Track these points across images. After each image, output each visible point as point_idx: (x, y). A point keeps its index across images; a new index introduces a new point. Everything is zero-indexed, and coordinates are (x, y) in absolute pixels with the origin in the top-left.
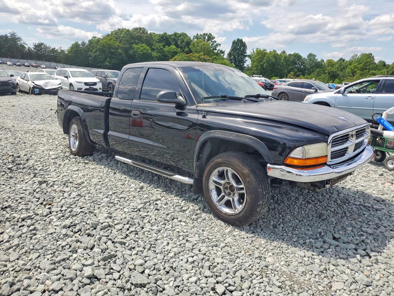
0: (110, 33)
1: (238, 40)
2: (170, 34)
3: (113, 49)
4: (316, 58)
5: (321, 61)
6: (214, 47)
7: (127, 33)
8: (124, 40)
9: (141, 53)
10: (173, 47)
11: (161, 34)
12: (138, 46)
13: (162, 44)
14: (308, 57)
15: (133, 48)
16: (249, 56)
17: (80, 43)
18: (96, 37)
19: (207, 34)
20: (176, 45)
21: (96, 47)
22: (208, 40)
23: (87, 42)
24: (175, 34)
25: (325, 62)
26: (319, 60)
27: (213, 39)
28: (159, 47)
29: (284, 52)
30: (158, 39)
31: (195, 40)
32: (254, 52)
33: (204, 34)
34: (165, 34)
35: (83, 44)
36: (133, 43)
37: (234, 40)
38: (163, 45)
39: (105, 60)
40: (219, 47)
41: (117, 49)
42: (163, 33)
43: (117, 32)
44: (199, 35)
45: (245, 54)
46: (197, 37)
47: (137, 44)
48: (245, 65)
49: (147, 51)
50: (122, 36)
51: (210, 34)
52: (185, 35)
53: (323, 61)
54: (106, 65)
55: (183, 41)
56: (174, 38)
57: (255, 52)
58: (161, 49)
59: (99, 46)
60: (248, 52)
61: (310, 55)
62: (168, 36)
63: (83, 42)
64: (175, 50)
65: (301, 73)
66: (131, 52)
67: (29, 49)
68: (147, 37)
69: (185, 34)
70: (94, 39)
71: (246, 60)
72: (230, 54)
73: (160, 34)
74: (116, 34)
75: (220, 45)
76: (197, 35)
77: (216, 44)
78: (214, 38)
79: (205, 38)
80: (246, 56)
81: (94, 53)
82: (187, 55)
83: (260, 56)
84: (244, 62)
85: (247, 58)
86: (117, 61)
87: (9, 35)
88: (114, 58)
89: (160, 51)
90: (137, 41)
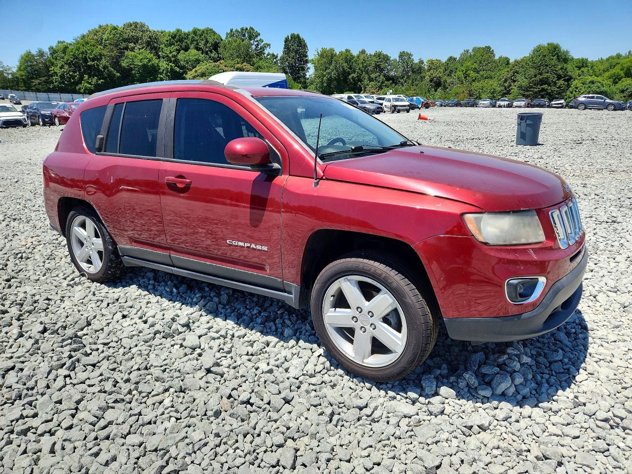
1: (293, 36)
2: (186, 31)
4: (412, 58)
5: (420, 62)
6: (261, 48)
7: (113, 32)
8: (110, 44)
9: (140, 64)
10: (193, 52)
11: (172, 31)
12: (133, 53)
13: (175, 48)
14: (400, 57)
15: (127, 57)
16: (312, 62)
19: (247, 29)
20: (198, 49)
24: (195, 31)
25: (425, 63)
26: (416, 61)
27: (257, 36)
28: (171, 53)
29: (363, 52)
30: (167, 41)
31: (228, 39)
33: (242, 29)
34: (179, 31)
35: (41, 54)
36: (125, 49)
37: (286, 36)
38: (177, 50)
39: (81, 79)
40: (268, 48)
41: (99, 60)
42: (175, 30)
43: (97, 31)
44: (234, 30)
45: (307, 59)
46: (231, 34)
47: (132, 49)
48: (308, 75)
49: (150, 61)
50: (105, 37)
51: (251, 28)
53: (422, 62)
55: (207, 42)
56: (193, 37)
57: (320, 53)
58: (174, 56)
59: (66, 57)
61: (402, 55)
62: (183, 35)
63: (40, 51)
64: (196, 57)
65: (391, 81)
66: (124, 64)
68: (150, 37)
69: (211, 30)
71: (309, 68)
73: (170, 33)
75: (269, 45)
76: (231, 31)
77: (263, 44)
78: (259, 34)
79: (244, 36)
80: (307, 62)
81: (61, 68)
82: (214, 64)
83: (325, 60)
84: (306, 71)
85: (309, 65)
86: (101, 81)
89: (173, 59)
90: (132, 45)
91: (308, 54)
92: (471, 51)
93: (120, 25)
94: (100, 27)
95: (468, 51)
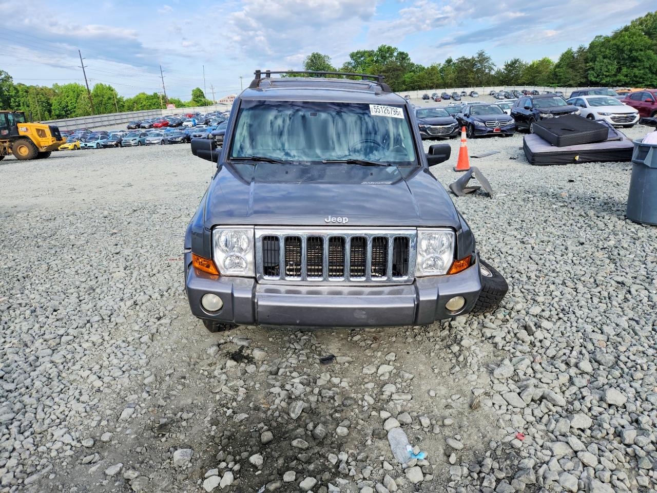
0: (629, 24)
3: (637, 51)
17: (575, 49)
18: (601, 36)
21: (604, 52)
23: (587, 46)
54: (619, 81)
67: (498, 72)
70: (597, 39)
74: (641, 24)
88: (635, 67)
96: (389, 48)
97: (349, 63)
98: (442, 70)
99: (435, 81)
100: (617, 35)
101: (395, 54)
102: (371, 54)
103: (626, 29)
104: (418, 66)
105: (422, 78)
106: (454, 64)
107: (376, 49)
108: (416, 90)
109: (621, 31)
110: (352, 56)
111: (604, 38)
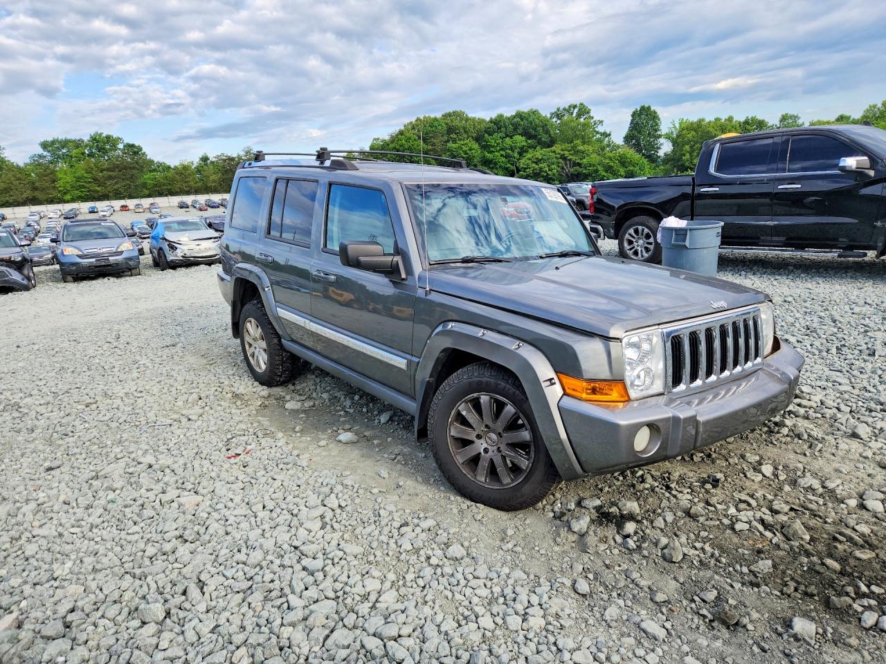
0: (403, 128)
1: (643, 108)
2: (509, 116)
4: (800, 122)
7: (435, 124)
10: (518, 138)
11: (493, 117)
12: (457, 145)
14: (781, 121)
15: (449, 150)
16: (668, 137)
18: (378, 139)
19: (575, 105)
20: (525, 133)
22: (579, 116)
24: (520, 115)
27: (587, 113)
28: (495, 141)
30: (489, 128)
31: (554, 120)
32: (675, 127)
33: (570, 107)
34: (501, 116)
36: (448, 141)
37: (634, 110)
40: (599, 126)
42: (496, 116)
43: (416, 125)
45: (659, 133)
46: (558, 115)
47: (454, 141)
48: (661, 153)
49: (475, 152)
51: (581, 104)
52: (535, 112)
56: (517, 121)
57: (678, 126)
58: (497, 144)
60: (664, 128)
61: (784, 118)
62: (506, 120)
64: (524, 144)
70: (375, 142)
71: (662, 144)
72: (628, 139)
73: (491, 119)
74: (413, 128)
75: (601, 122)
76: (558, 110)
77: (593, 121)
78: (590, 110)
79: (572, 114)
80: (660, 136)
84: (659, 148)
85: (662, 140)
87: (242, 153)
89: (498, 148)
90: (453, 136)
91: (661, 127)
92: (880, 105)
93: (439, 116)
94: (418, 119)
95: (876, 105)
96: (108, 137)
97: (40, 156)
98: (198, 170)
99: (192, 183)
100: (394, 139)
101: (121, 146)
102: (78, 144)
103: (401, 133)
104: (160, 165)
105: (172, 181)
106: (212, 162)
107: (86, 138)
108: (166, 195)
109: (397, 135)
110: (45, 145)
111: (382, 141)
